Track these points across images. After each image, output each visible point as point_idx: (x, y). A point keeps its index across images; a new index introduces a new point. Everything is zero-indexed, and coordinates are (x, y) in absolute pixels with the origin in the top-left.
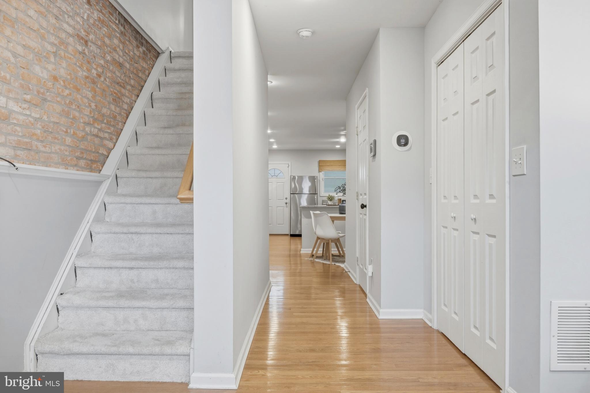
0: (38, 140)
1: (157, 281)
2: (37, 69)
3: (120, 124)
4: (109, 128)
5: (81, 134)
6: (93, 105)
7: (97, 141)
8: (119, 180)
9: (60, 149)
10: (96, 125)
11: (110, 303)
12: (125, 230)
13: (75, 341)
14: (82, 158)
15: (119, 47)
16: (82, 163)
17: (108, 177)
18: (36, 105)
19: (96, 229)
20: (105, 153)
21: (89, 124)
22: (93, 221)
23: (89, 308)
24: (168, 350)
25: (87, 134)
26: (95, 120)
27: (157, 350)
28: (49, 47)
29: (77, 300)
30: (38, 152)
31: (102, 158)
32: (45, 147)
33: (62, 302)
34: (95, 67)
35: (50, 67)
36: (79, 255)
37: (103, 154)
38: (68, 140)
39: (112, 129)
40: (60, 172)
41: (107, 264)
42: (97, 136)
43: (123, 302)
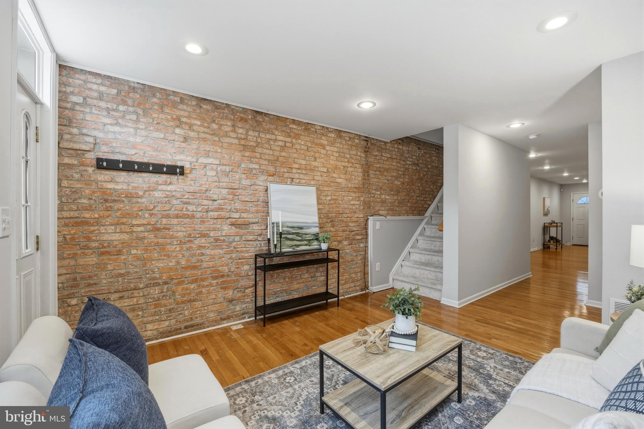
0: (396, 207)
1: (438, 261)
2: (396, 182)
3: (436, 193)
4: (429, 196)
5: (414, 201)
6: (421, 189)
7: (423, 202)
8: (432, 218)
9: (405, 208)
10: (423, 196)
11: (418, 267)
12: (429, 239)
13: (404, 277)
14: (415, 210)
15: (436, 159)
16: (415, 212)
17: (427, 217)
18: (396, 195)
19: (419, 238)
20: (427, 207)
21: (419, 196)
22: (418, 235)
23: (412, 267)
24: (434, 287)
25: (418, 200)
26: (422, 194)
27: (430, 286)
28: (401, 173)
29: (407, 264)
30: (396, 211)
31: (425, 209)
32: (399, 208)
33: (403, 263)
34: (422, 173)
35: (401, 180)
36: (411, 247)
37: (425, 207)
38: (409, 204)
39: (431, 196)
40: (405, 217)
41: (420, 252)
42: (423, 200)
43: (422, 267)
